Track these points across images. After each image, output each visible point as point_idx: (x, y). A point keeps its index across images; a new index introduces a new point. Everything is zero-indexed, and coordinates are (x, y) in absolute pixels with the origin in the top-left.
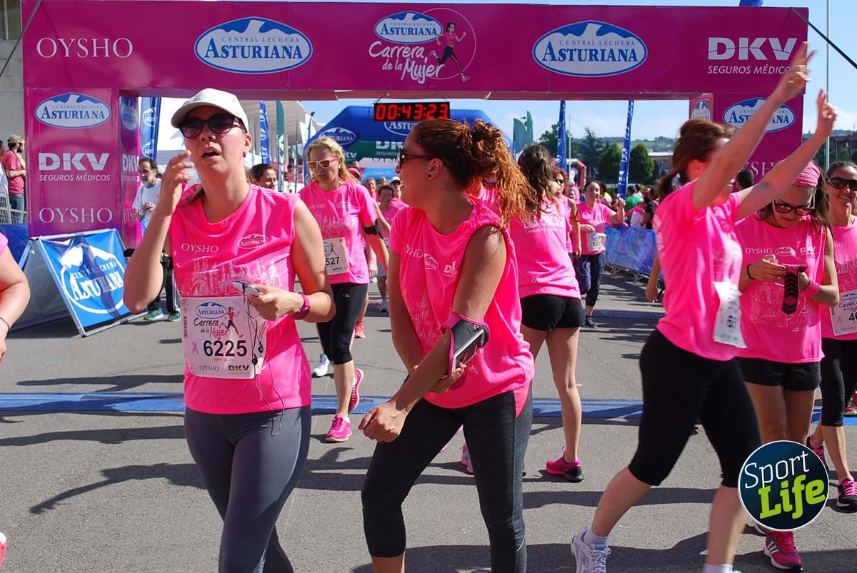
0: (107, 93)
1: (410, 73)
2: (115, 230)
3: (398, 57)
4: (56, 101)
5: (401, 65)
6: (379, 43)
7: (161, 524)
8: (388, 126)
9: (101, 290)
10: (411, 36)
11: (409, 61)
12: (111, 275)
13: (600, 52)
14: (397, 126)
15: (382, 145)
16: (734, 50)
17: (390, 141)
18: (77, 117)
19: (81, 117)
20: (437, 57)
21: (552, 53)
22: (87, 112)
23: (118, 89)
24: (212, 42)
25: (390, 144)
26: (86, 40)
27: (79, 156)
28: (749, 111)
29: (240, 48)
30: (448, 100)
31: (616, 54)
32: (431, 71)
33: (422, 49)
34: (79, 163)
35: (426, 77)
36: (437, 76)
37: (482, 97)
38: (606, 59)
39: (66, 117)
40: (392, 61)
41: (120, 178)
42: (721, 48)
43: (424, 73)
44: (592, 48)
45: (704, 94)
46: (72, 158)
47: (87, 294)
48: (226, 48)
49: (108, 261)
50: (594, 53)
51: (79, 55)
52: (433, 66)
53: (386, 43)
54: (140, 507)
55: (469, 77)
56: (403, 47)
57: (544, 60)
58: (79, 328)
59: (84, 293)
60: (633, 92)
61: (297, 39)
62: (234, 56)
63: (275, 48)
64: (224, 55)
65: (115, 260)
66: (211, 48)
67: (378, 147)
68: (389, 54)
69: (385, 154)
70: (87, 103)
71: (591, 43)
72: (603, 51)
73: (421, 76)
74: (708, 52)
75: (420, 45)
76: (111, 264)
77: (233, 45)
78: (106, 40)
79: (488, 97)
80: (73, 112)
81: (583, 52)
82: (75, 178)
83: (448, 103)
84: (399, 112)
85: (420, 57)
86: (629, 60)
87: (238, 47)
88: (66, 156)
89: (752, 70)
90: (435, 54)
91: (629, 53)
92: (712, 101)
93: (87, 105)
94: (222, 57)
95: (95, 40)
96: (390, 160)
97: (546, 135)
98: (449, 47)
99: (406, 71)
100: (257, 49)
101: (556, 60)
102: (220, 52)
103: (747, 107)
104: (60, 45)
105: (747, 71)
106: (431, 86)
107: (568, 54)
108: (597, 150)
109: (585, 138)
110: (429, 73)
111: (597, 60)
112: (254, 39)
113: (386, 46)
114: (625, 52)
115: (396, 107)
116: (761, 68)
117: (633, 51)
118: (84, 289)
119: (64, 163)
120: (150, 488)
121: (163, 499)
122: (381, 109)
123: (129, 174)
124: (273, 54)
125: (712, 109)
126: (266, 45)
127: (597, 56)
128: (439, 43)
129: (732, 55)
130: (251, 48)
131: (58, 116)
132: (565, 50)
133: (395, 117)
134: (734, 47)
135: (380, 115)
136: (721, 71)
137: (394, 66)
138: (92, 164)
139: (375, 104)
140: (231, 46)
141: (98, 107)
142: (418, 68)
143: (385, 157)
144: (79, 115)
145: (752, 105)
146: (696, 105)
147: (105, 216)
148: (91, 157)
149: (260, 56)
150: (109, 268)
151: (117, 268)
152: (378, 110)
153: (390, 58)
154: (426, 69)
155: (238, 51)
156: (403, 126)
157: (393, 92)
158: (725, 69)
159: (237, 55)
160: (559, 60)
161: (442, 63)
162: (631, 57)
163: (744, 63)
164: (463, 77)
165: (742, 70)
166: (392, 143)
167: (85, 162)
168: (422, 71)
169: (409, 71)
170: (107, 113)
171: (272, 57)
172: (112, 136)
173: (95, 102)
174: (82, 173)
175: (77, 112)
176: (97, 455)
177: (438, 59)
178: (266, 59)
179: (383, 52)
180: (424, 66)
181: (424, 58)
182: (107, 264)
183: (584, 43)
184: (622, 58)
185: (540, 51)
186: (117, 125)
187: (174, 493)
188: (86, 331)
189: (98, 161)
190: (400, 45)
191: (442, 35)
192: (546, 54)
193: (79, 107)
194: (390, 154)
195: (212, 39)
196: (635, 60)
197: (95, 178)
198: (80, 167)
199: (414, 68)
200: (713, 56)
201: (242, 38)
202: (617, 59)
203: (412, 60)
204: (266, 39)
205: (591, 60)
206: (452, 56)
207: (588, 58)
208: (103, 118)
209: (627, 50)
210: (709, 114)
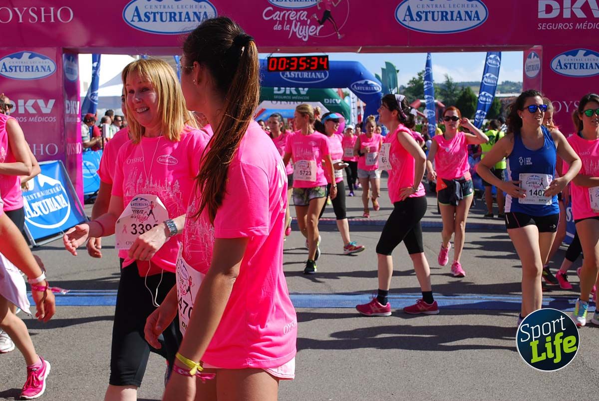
0: (53, 51)
1: (296, 32)
2: (60, 161)
3: (286, 19)
4: (12, 58)
5: (288, 26)
6: (270, 8)
7: (89, 397)
8: (283, 75)
9: (49, 210)
10: (296, 2)
11: (295, 23)
12: (57, 197)
13: (449, 14)
14: (290, 75)
15: (279, 90)
16: (559, 10)
17: (285, 87)
18: (29, 71)
19: (32, 71)
20: (317, 19)
21: (411, 15)
22: (37, 67)
23: (61, 48)
24: (137, 9)
25: (285, 90)
26: (36, 8)
27: (31, 102)
28: (572, 60)
29: (159, 14)
30: (327, 54)
31: (463, 15)
32: (313, 31)
33: (306, 13)
34: (31, 108)
35: (309, 36)
36: (318, 34)
37: (355, 51)
38: (454, 18)
39: (20, 71)
40: (282, 23)
41: (64, 119)
42: (549, 9)
43: (307, 33)
44: (442, 11)
45: (535, 46)
46: (25, 103)
47: (37, 213)
48: (148, 14)
49: (54, 186)
50: (444, 14)
51: (30, 21)
52: (315, 27)
53: (277, 9)
54: (72, 382)
55: (344, 35)
56: (290, 12)
57: (404, 20)
58: (31, 240)
59: (35, 212)
60: (477, 46)
61: (205, 6)
62: (155, 20)
63: (187, 13)
64: (147, 20)
65: (59, 185)
66: (136, 14)
67: (276, 92)
68: (279, 17)
69: (281, 97)
70: (36, 59)
71: (442, 6)
72: (452, 12)
73: (305, 35)
74: (538, 12)
75: (304, 9)
76: (57, 188)
77: (153, 11)
78: (52, 9)
79: (359, 50)
80: (26, 67)
81: (436, 14)
82: (28, 120)
83: (327, 57)
84: (287, 64)
85: (304, 19)
86: (474, 20)
87: (158, 13)
88: (21, 102)
89: (574, 26)
90: (316, 17)
91: (473, 13)
92: (542, 52)
93: (38, 61)
94: (145, 21)
95: (43, 9)
96: (285, 102)
97: (413, 81)
98: (327, 11)
99: (293, 31)
100: (173, 15)
101: (414, 21)
102: (143, 17)
103: (570, 57)
104: (14, 12)
105: (570, 27)
106: (313, 43)
107: (423, 16)
108: (455, 92)
109: (444, 83)
110: (311, 32)
111: (447, 20)
112: (170, 7)
113: (276, 12)
114: (470, 13)
115: (285, 60)
116: (581, 24)
117: (477, 12)
118: (34, 209)
119: (19, 108)
120: (81, 367)
121: (91, 377)
122: (273, 62)
123: (71, 116)
124: (185, 18)
125: (542, 58)
126: (181, 11)
127: (448, 16)
128: (319, 8)
129: (558, 14)
130: (168, 14)
131: (14, 70)
132: (421, 12)
133: (284, 68)
134: (559, 7)
135: (273, 66)
136: (549, 27)
137: (283, 27)
138: (41, 108)
139: (268, 58)
140: (152, 13)
141: (46, 62)
142: (303, 28)
143: (281, 100)
144: (30, 69)
145: (574, 54)
146: (529, 55)
147: (52, 150)
148: (41, 102)
149: (175, 20)
150: (55, 192)
151: (61, 192)
152: (271, 63)
153: (279, 21)
154: (309, 29)
155: (158, 17)
156: (295, 74)
157: (284, 48)
158: (552, 25)
159: (157, 20)
160: (417, 20)
161: (321, 24)
162: (474, 17)
163: (567, 20)
164: (339, 35)
165: (566, 26)
166: (287, 88)
167: (36, 106)
168: (305, 30)
169: (295, 31)
170: (53, 67)
171: (185, 21)
172: (57, 85)
173: (44, 58)
174: (33, 115)
175: (29, 67)
176: (40, 342)
177: (319, 21)
178: (180, 22)
179: (274, 16)
180: (307, 27)
181: (307, 21)
182: (54, 189)
183: (436, 6)
184: (467, 18)
185: (401, 13)
186: (61, 76)
187: (100, 372)
188: (36, 242)
189: (46, 106)
190: (288, 10)
191: (322, 1)
192: (406, 15)
193: (31, 62)
194: (285, 97)
195: (137, 8)
196: (478, 19)
197: (44, 119)
198: (32, 111)
199: (299, 28)
200: (542, 15)
201: (160, 6)
202: (463, 18)
203: (297, 21)
204: (180, 7)
205: (442, 19)
206: (330, 18)
207: (440, 18)
208: (50, 71)
209: (471, 12)
210: (539, 63)
